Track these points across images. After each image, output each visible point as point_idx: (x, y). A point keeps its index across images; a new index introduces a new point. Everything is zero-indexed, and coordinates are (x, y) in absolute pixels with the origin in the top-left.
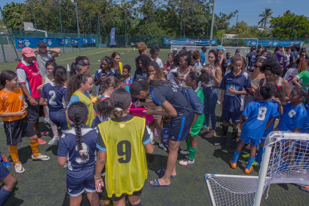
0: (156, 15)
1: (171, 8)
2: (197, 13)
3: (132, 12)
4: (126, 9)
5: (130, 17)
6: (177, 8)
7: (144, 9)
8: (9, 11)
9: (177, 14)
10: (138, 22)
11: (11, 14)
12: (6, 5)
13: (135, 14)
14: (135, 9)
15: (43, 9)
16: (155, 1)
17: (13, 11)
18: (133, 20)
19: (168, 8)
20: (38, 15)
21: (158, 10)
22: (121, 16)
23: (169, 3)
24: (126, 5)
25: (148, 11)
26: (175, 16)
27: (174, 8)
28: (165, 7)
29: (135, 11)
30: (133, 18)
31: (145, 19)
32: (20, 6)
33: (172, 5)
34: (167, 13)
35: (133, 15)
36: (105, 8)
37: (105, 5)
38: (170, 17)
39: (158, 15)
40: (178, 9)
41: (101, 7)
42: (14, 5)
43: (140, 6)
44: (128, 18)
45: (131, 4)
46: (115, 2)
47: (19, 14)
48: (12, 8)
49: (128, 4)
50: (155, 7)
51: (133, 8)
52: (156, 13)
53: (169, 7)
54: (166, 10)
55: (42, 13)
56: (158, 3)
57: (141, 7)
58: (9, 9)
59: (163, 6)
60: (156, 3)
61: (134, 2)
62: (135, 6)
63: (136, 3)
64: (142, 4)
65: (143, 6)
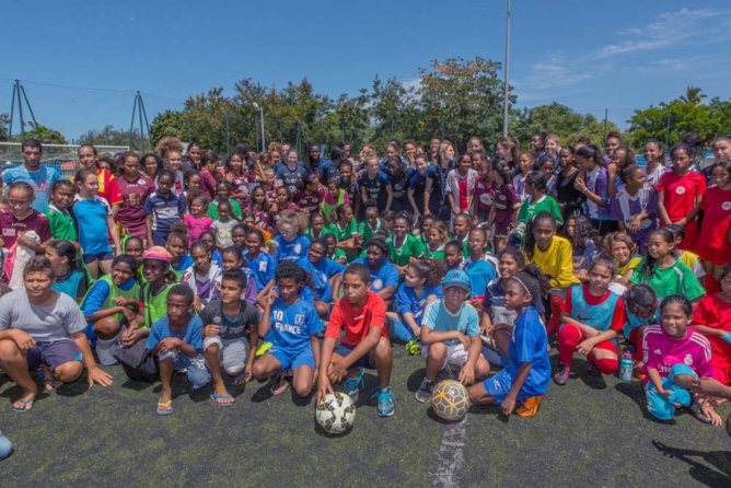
7: (381, 110)
8: (160, 127)
11: (164, 131)
12: (157, 116)
14: (365, 111)
15: (212, 121)
16: (401, 96)
17: (166, 125)
20: (202, 131)
21: (408, 110)
23: (424, 97)
28: (419, 103)
31: (384, 126)
32: (178, 116)
36: (312, 113)
37: (314, 107)
42: (169, 116)
43: (374, 104)
45: (357, 102)
47: (175, 130)
48: (166, 121)
50: (403, 105)
51: (362, 109)
52: (402, 116)
53: (427, 104)
54: (421, 108)
55: (209, 126)
56: (406, 99)
57: (376, 106)
58: (161, 123)
59: (416, 103)
60: (403, 99)
61: (363, 100)
62: (367, 106)
63: (368, 101)
64: (379, 100)
65: (380, 105)
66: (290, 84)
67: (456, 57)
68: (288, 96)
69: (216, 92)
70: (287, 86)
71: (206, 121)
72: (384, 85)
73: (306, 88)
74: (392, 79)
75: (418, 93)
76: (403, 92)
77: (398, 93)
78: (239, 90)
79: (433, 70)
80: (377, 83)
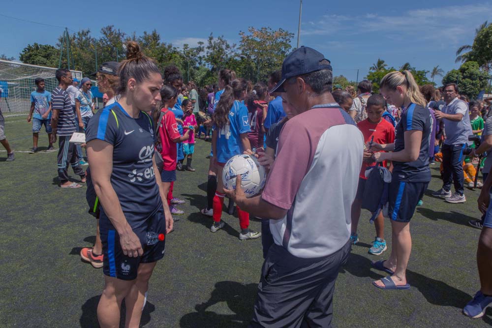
0: (227, 66)
1: (246, 57)
2: (277, 65)
3: (197, 61)
4: (189, 57)
5: (194, 68)
6: (253, 57)
7: (213, 58)
8: (31, 56)
9: (253, 65)
10: (204, 73)
11: (33, 59)
13: (200, 63)
14: (200, 58)
15: (83, 55)
16: (226, 49)
17: (36, 55)
18: (197, 71)
19: (242, 58)
21: (230, 59)
22: (183, 66)
23: (243, 51)
24: (189, 53)
25: (218, 61)
26: (251, 68)
27: (249, 57)
28: (238, 56)
29: (201, 60)
30: (198, 69)
31: (213, 69)
32: (46, 48)
33: (246, 55)
34: (241, 63)
35: (197, 65)
36: (162, 55)
37: (163, 52)
38: (245, 68)
39: (230, 66)
40: (254, 60)
41: (158, 54)
42: (37, 48)
43: (207, 53)
44: (192, 68)
45: (195, 51)
46: (175, 48)
47: (45, 59)
48: (35, 51)
49: (192, 52)
50: (227, 56)
51: (198, 56)
52: (227, 63)
53: (244, 56)
54: (239, 59)
55: (81, 59)
56: (230, 52)
57: (209, 54)
58: (31, 53)
59: (236, 55)
60: (228, 51)
61: (200, 49)
62: (201, 54)
63: (203, 50)
64: (211, 51)
65: (211, 54)
66: (145, 33)
67: (267, 27)
68: (144, 42)
69: (84, 34)
70: (143, 35)
71: (79, 55)
72: (215, 40)
73: (155, 37)
74: (221, 37)
75: (239, 48)
76: (228, 47)
77: (224, 47)
78: (105, 33)
79: (249, 34)
80: (211, 39)
